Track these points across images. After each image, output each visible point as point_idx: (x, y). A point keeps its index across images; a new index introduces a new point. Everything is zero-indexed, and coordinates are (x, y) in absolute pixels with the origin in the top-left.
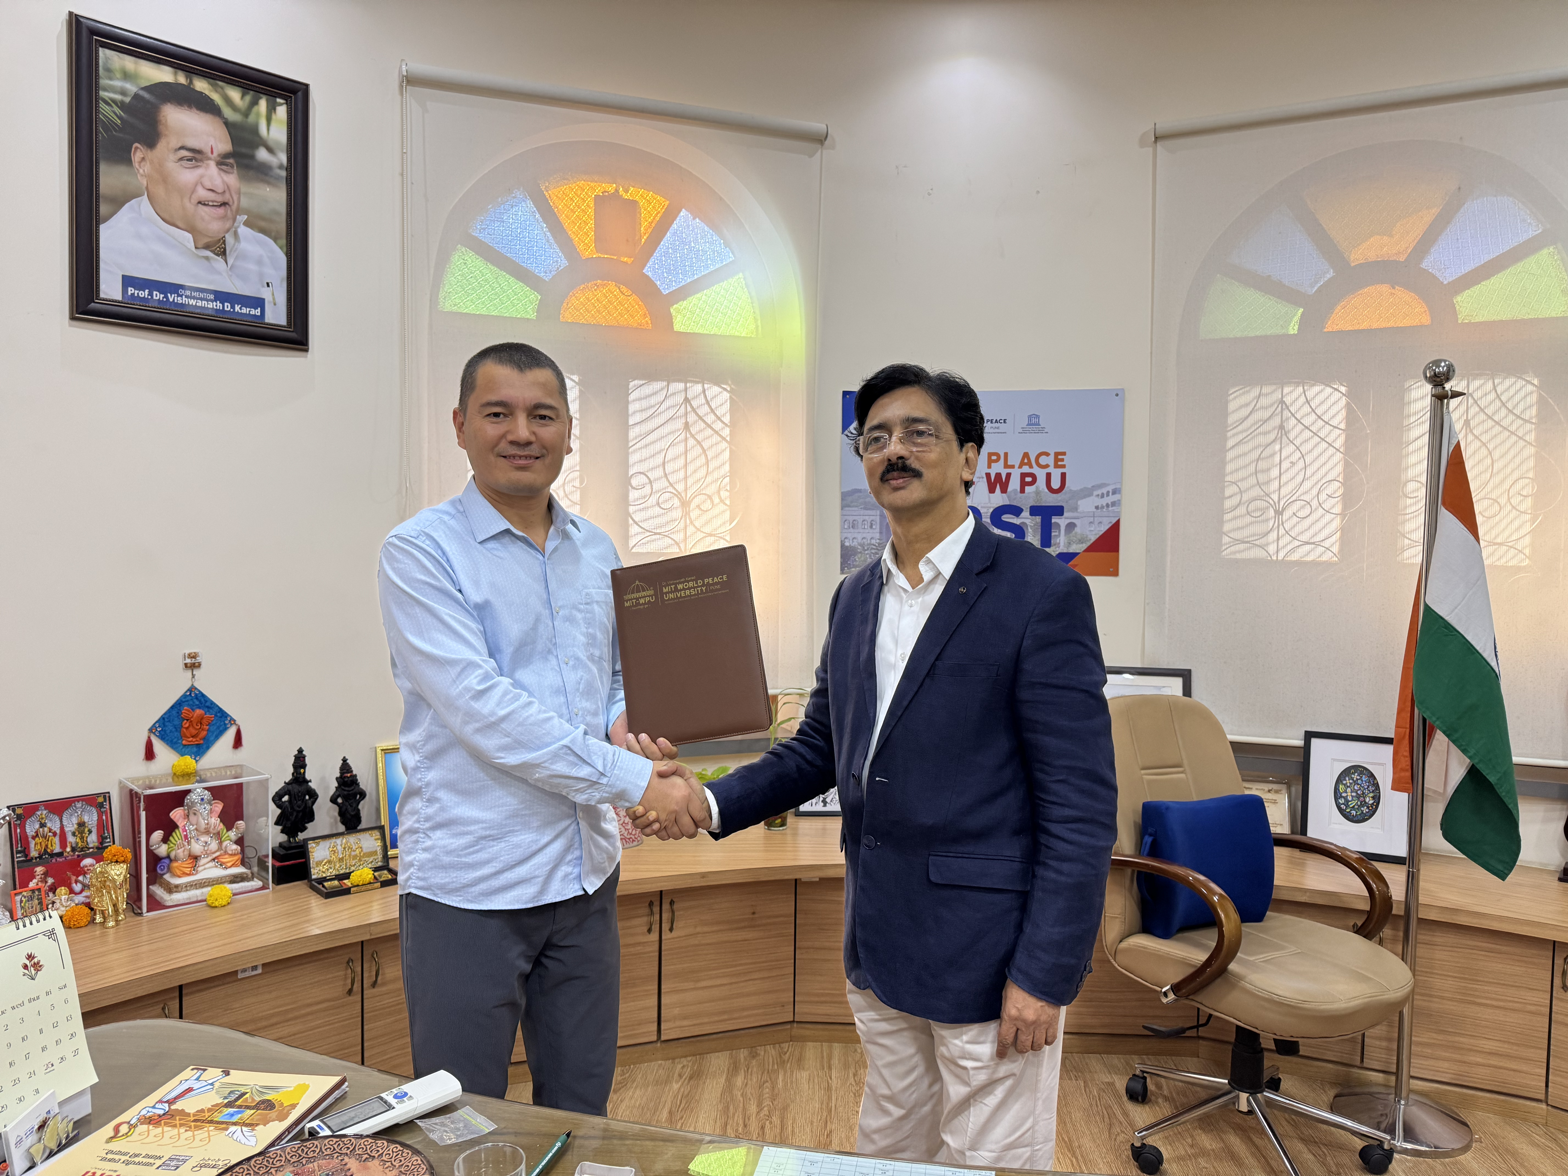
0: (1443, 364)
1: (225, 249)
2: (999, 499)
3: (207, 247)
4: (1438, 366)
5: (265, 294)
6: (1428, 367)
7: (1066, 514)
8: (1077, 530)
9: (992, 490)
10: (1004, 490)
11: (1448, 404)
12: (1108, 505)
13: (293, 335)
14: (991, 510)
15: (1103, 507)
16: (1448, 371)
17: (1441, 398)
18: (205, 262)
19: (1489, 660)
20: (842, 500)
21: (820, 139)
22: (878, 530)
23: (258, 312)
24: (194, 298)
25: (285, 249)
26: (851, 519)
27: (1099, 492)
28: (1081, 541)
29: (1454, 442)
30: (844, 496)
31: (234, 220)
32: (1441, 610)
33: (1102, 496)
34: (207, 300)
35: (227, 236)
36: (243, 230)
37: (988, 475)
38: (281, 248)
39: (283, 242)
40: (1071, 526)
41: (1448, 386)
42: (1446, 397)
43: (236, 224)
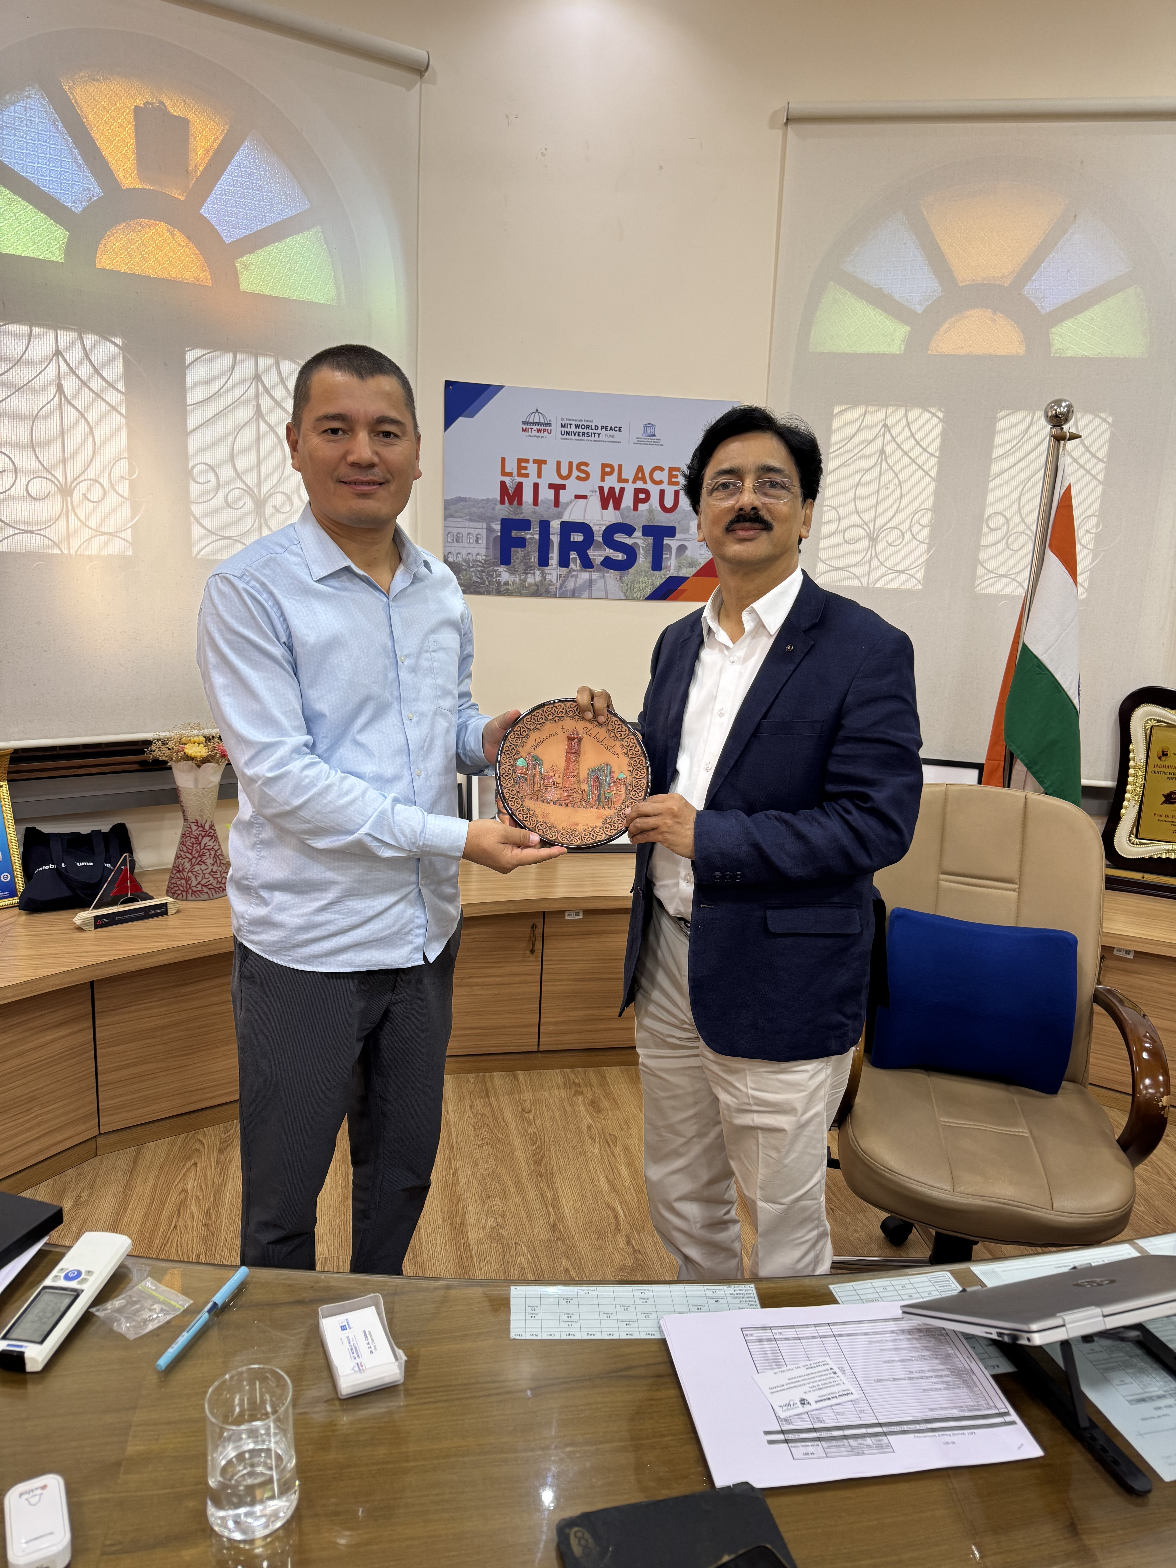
0: (1064, 404)
2: (611, 516)
4: (1060, 406)
6: (1049, 407)
7: (677, 535)
8: (688, 553)
9: (605, 506)
10: (617, 507)
11: (1065, 445)
14: (604, 528)
16: (1068, 411)
17: (1059, 439)
19: (1072, 698)
20: (446, 508)
21: (419, 70)
22: (484, 545)
26: (455, 531)
28: (691, 565)
29: (1066, 485)
30: (447, 504)
32: (1037, 649)
37: (601, 489)
40: (682, 549)
42: (1064, 438)
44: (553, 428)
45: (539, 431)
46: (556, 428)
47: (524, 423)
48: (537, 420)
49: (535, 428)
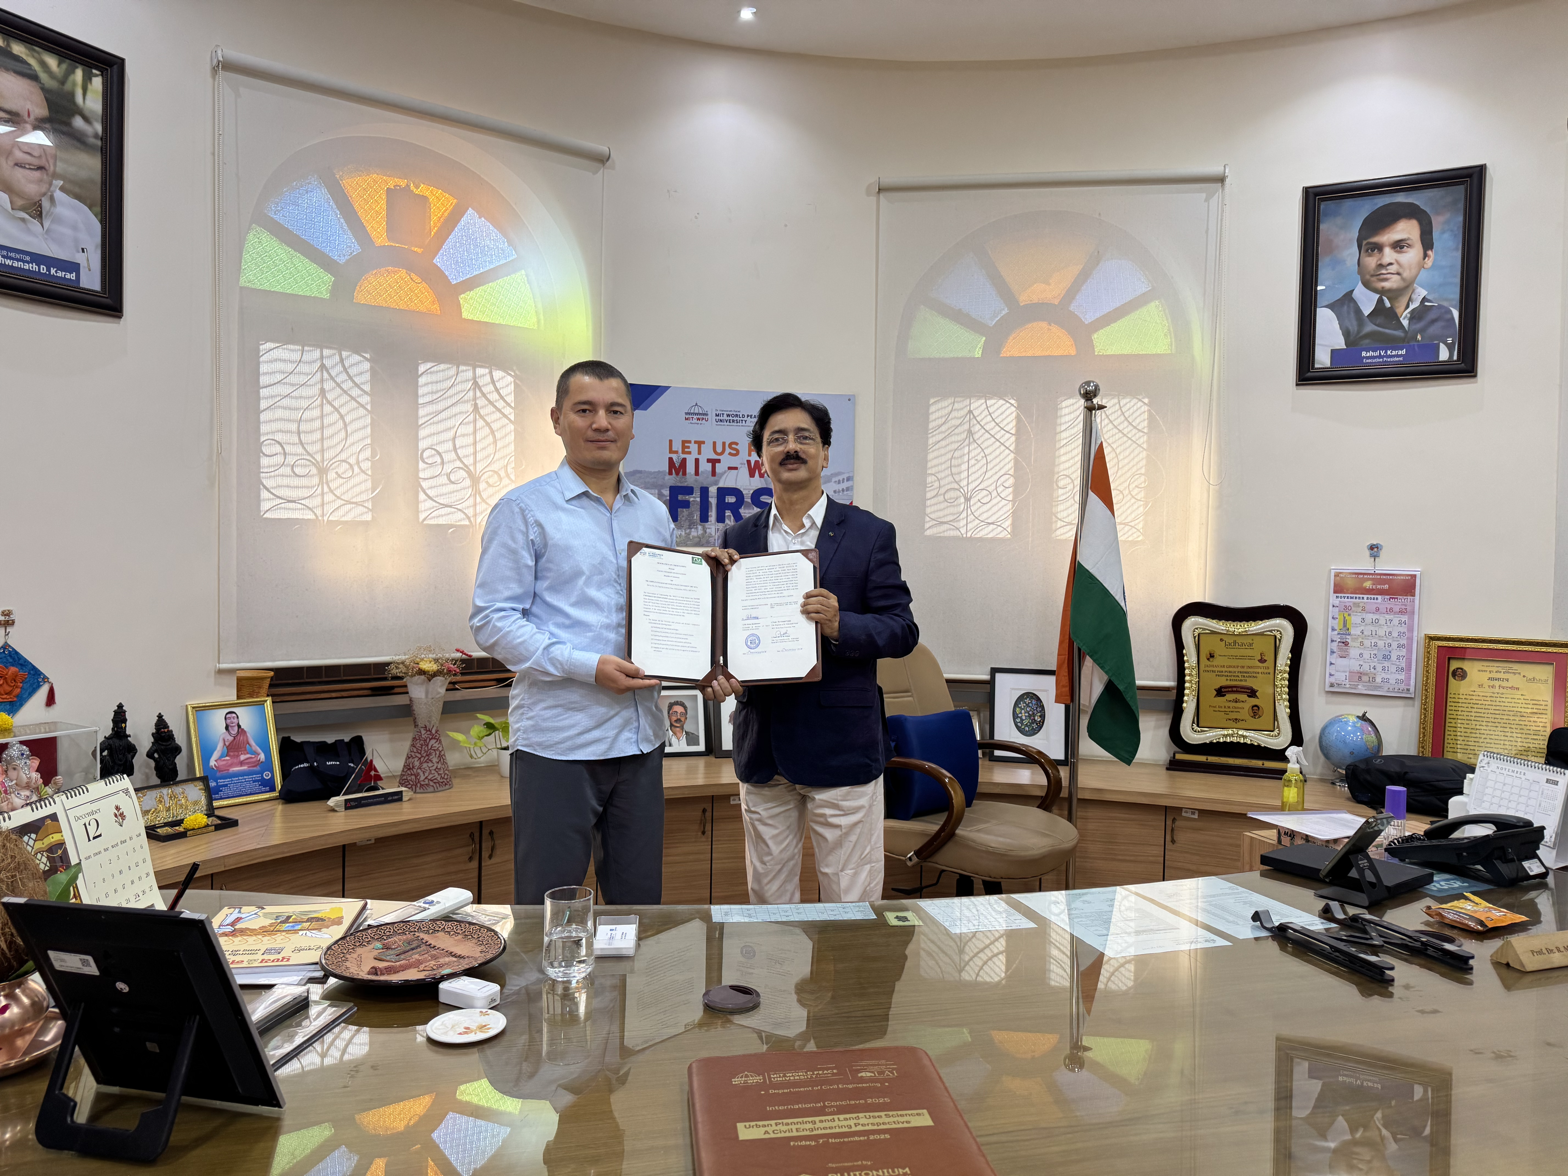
0: (1092, 384)
1: (41, 213)
2: (757, 483)
3: (23, 209)
5: (80, 258)
6: (1082, 386)
9: (752, 475)
11: (1095, 414)
12: (843, 490)
13: (108, 301)
14: (752, 492)
15: (839, 492)
16: (1096, 389)
17: (1090, 409)
18: (21, 223)
19: (1119, 600)
21: (603, 160)
23: (73, 276)
24: (11, 258)
25: (100, 217)
27: (837, 479)
29: (1099, 442)
31: (51, 184)
32: (1088, 565)
33: (839, 482)
34: (24, 262)
35: (43, 199)
36: (59, 195)
37: (749, 462)
38: (96, 216)
39: (98, 209)
41: (1095, 401)
42: (1094, 409)
43: (52, 189)
44: (709, 417)
45: (698, 419)
46: (712, 417)
47: (686, 414)
48: (696, 411)
49: (695, 417)
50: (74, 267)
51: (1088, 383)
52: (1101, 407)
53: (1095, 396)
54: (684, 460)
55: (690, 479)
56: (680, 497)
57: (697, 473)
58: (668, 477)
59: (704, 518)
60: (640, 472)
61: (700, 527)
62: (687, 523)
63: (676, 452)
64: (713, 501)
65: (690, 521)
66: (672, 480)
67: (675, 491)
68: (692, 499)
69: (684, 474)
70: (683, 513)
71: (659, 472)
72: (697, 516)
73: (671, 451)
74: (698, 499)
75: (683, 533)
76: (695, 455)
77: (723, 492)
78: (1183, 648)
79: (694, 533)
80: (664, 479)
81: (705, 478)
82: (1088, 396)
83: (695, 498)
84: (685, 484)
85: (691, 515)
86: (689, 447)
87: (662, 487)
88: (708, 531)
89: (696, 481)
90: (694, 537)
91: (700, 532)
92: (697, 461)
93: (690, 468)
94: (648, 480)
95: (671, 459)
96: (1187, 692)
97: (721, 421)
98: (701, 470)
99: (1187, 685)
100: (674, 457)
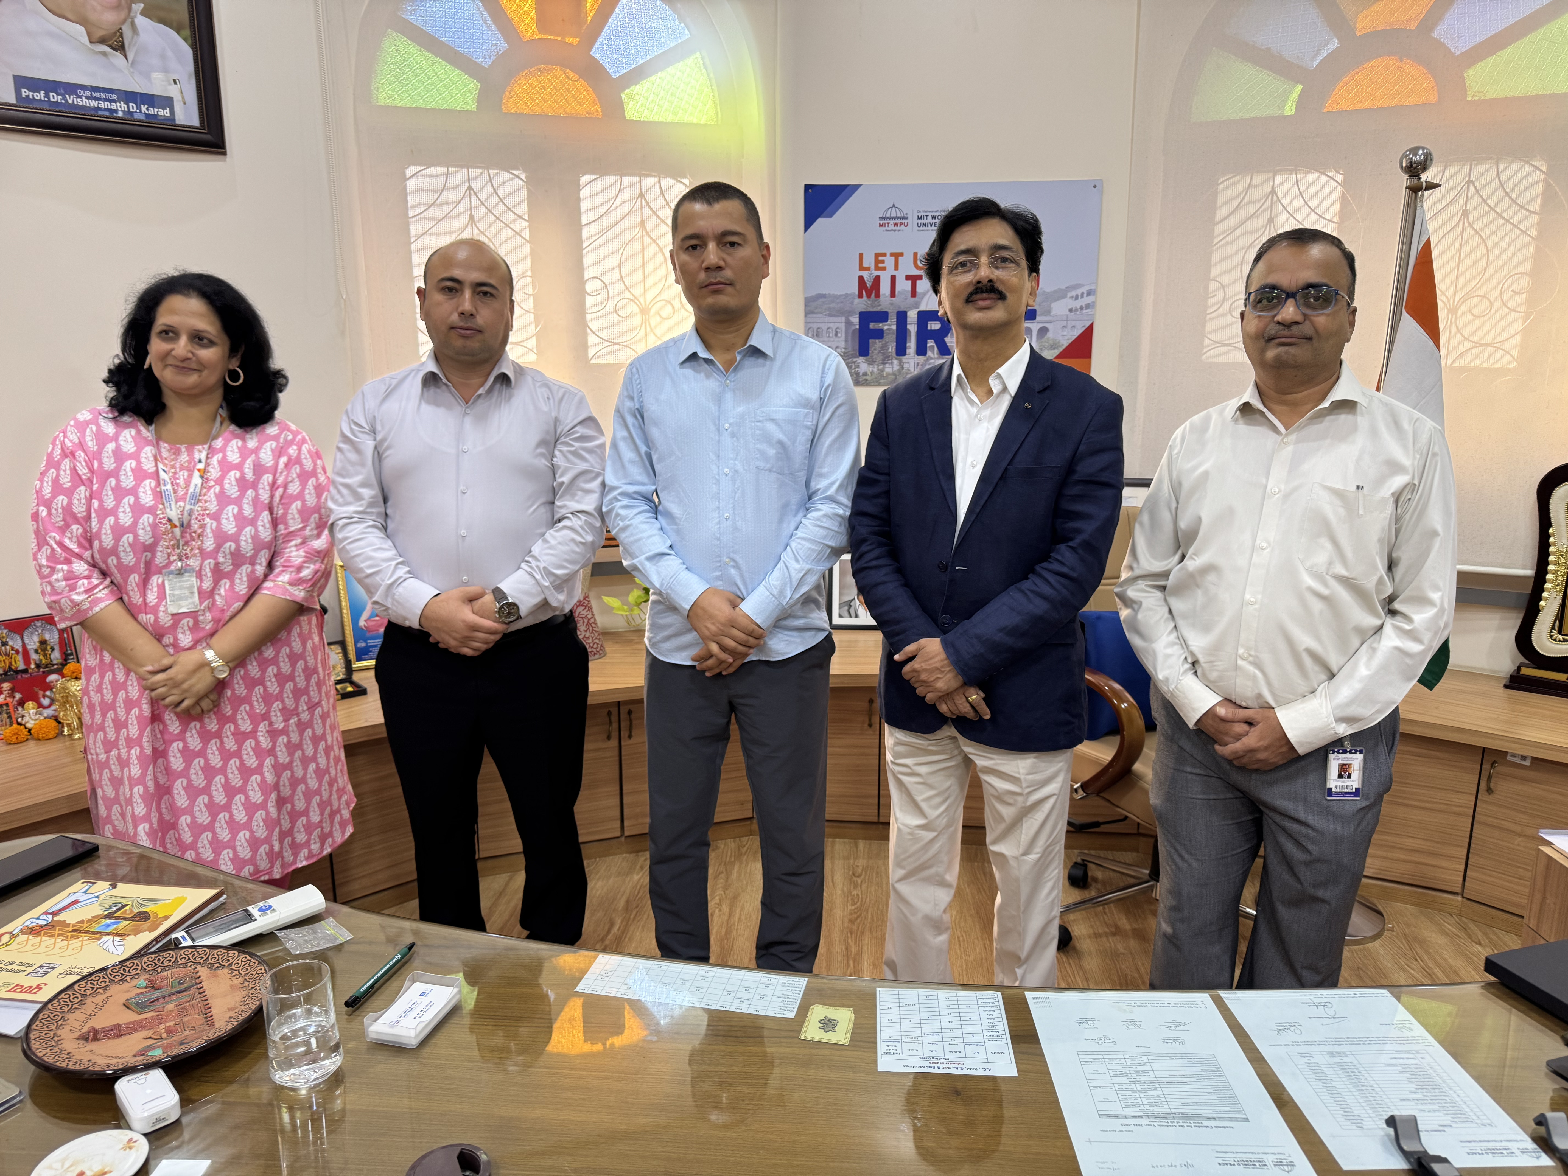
0: (1420, 152)
1: (123, 43)
3: (102, 41)
4: (1415, 155)
5: (173, 91)
6: (1405, 156)
7: (1038, 318)
8: (1050, 335)
11: (1422, 196)
12: (1082, 308)
13: (208, 137)
15: (1076, 310)
16: (1426, 160)
17: (1415, 190)
18: (103, 58)
20: (806, 306)
23: (166, 113)
24: (95, 99)
25: (190, 41)
26: (815, 326)
27: (1074, 293)
28: (1053, 347)
29: (1424, 239)
30: (808, 301)
31: (130, 9)
33: (1077, 298)
34: (110, 101)
35: (123, 27)
36: (141, 21)
38: (185, 40)
39: (187, 32)
40: (1043, 331)
41: (1423, 177)
42: (1420, 189)
43: (132, 14)
44: (909, 221)
45: (896, 225)
46: (913, 221)
47: (881, 218)
48: (893, 215)
49: (892, 222)
50: (168, 102)
51: (1414, 151)
52: (1432, 186)
53: (1425, 169)
54: (877, 279)
55: (885, 302)
56: (872, 326)
57: (893, 294)
58: (857, 300)
59: (901, 351)
60: (823, 296)
61: (896, 362)
62: (879, 358)
63: (868, 269)
64: (912, 328)
65: (884, 354)
66: (863, 304)
67: (866, 317)
68: (886, 328)
69: (878, 295)
70: (875, 345)
71: (847, 295)
72: (892, 348)
73: (862, 268)
74: (894, 327)
75: (875, 370)
76: (891, 271)
77: (925, 317)
78: (1550, 525)
79: (888, 369)
80: (852, 303)
81: (902, 301)
82: (1414, 170)
83: (890, 326)
84: (878, 309)
85: (884, 347)
86: (883, 262)
87: (851, 313)
88: (906, 366)
89: (892, 304)
90: (888, 374)
91: (896, 366)
92: (893, 278)
93: (885, 288)
94: (833, 305)
95: (861, 278)
96: (1548, 585)
97: (924, 225)
98: (898, 289)
99: (1549, 576)
100: (865, 274)
